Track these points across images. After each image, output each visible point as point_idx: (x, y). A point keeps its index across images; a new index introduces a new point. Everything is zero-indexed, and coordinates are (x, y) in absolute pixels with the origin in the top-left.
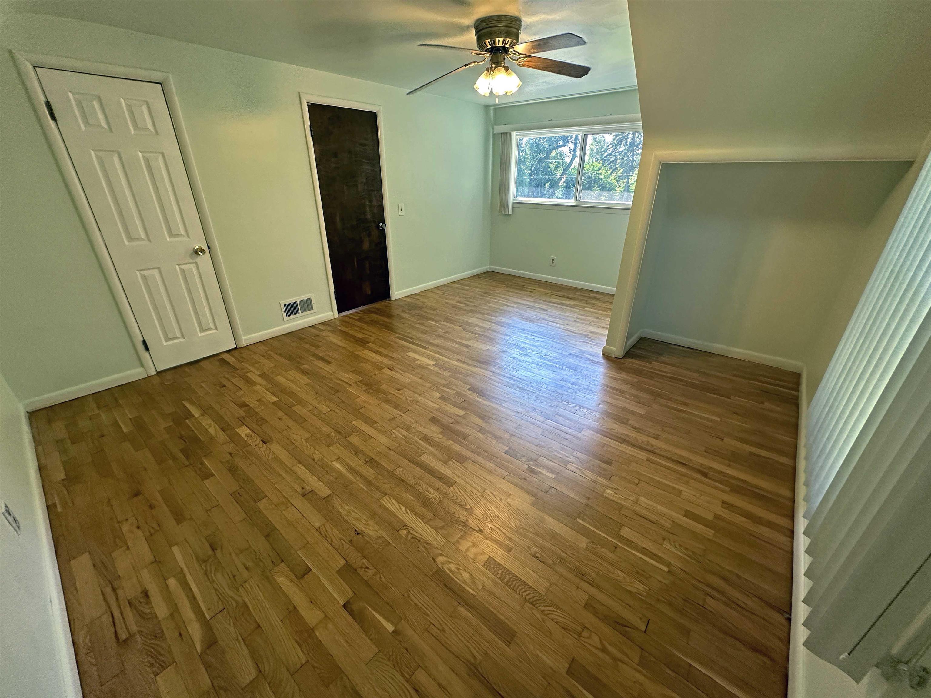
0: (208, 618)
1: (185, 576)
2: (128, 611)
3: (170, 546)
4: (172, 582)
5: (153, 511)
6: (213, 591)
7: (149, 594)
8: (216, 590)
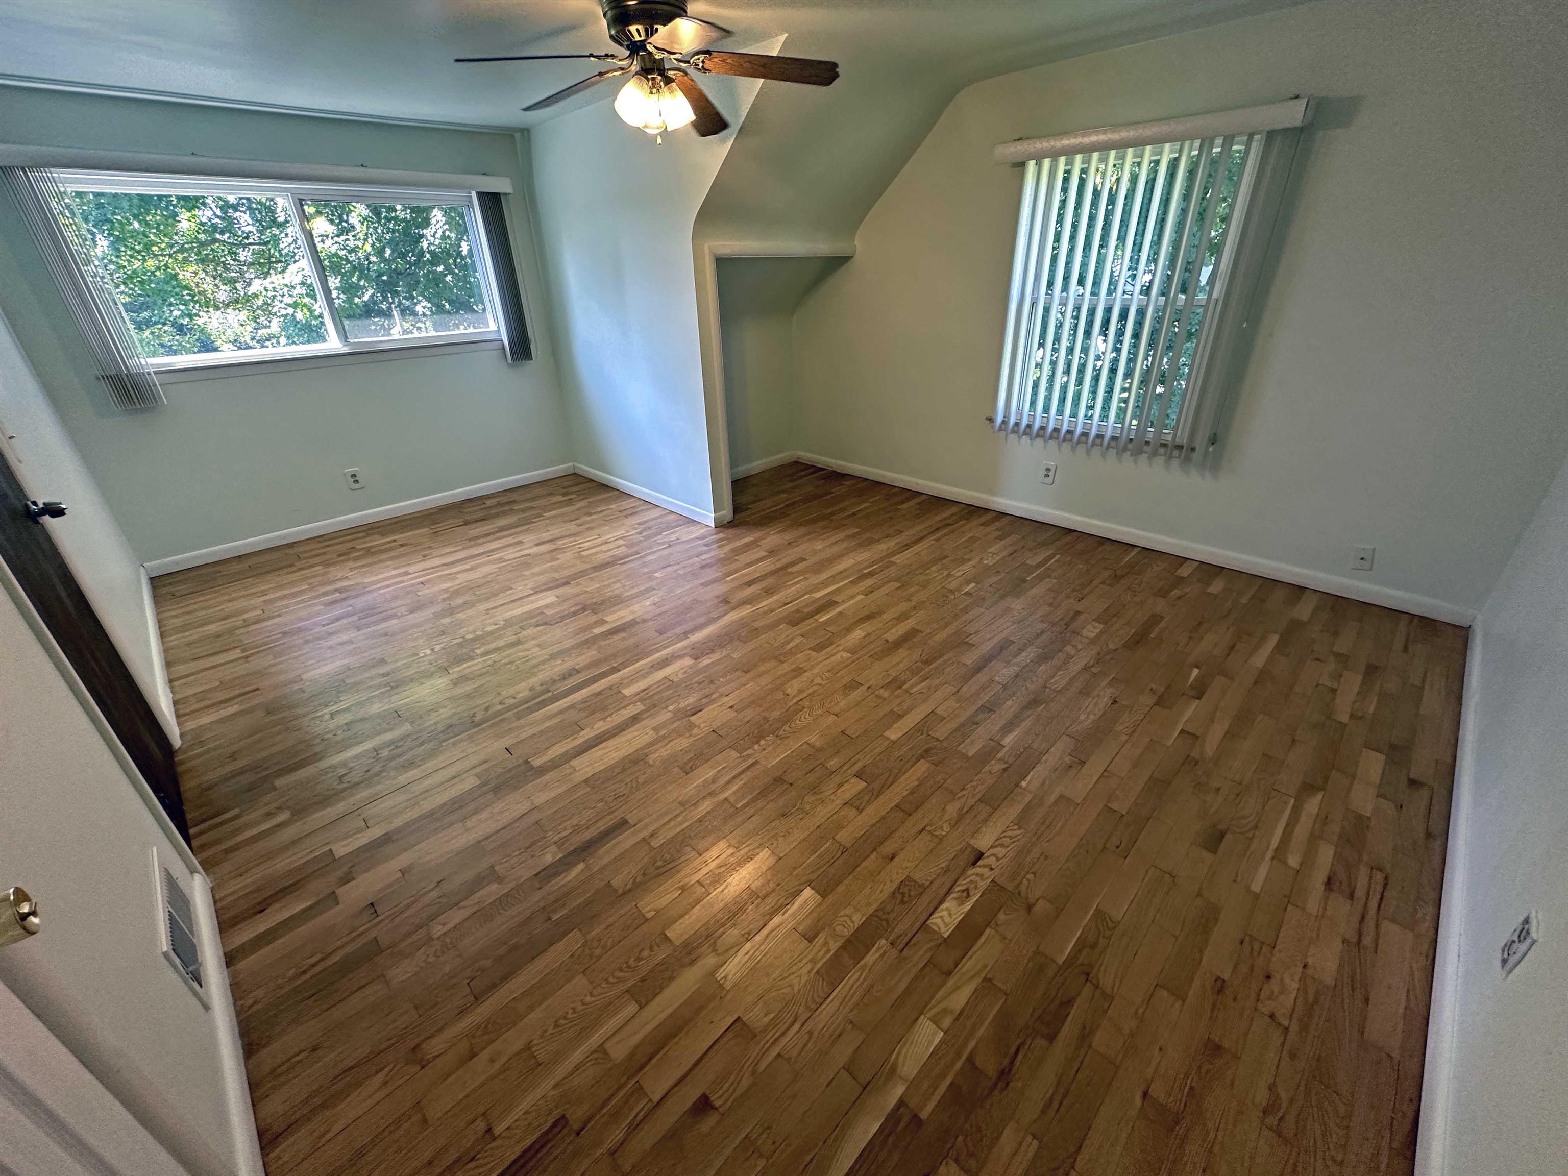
0: (1292, 801)
1: (1276, 850)
2: (1360, 893)
3: (1257, 896)
4: (1293, 861)
5: (1226, 976)
6: (1266, 808)
7: (1326, 880)
8: (1264, 806)
